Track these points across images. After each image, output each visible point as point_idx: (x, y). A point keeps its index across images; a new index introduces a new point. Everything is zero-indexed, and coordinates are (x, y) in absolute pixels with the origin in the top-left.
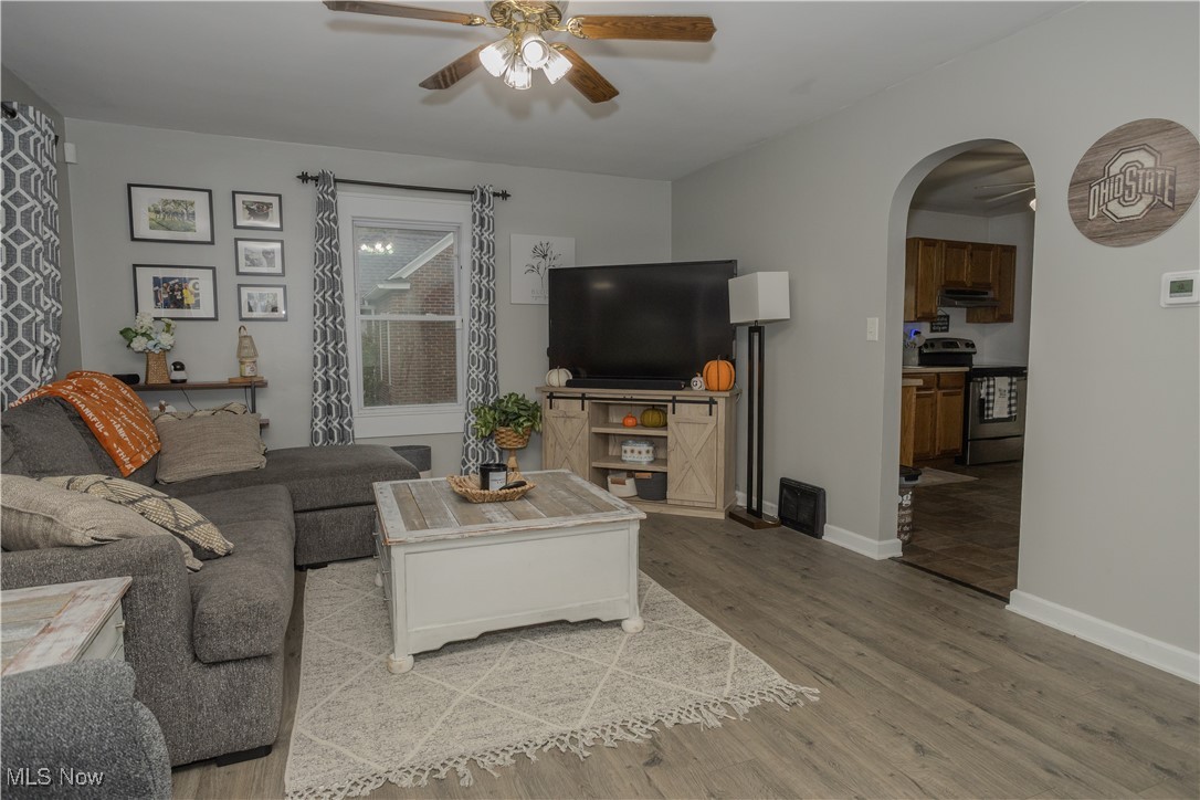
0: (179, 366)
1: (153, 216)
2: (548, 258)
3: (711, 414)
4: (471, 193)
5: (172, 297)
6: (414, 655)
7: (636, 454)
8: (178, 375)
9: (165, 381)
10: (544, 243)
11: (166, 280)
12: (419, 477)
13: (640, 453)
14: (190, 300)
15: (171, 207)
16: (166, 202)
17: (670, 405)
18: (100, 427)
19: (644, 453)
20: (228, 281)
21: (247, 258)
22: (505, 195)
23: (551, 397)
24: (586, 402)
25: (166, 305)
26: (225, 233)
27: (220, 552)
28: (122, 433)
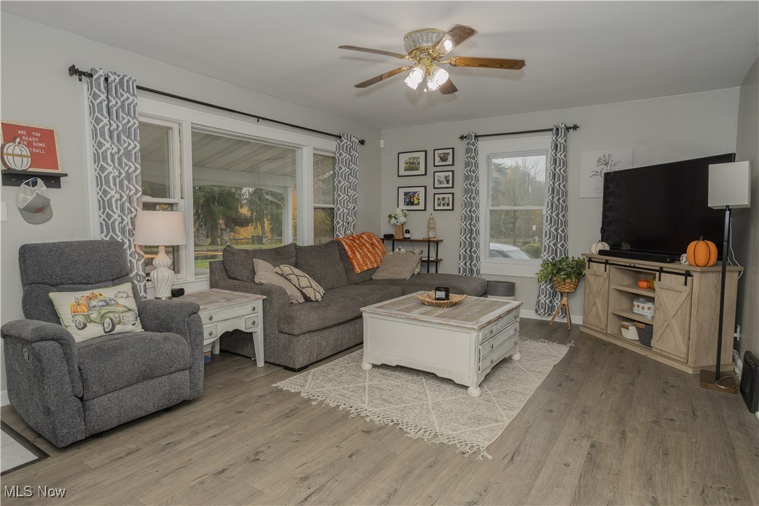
0: (408, 231)
1: (406, 165)
2: (609, 166)
3: (686, 285)
4: (552, 130)
5: (410, 200)
6: (373, 365)
7: (640, 308)
8: (407, 236)
9: (401, 238)
10: (607, 155)
11: (409, 193)
12: (487, 297)
13: (643, 308)
14: (416, 202)
15: (411, 160)
16: (410, 159)
17: (658, 274)
18: (349, 253)
19: (646, 308)
20: (431, 191)
21: (438, 181)
22: (575, 127)
23: (590, 260)
24: (608, 266)
25: (408, 205)
26: (431, 169)
27: (313, 299)
28: (359, 256)
